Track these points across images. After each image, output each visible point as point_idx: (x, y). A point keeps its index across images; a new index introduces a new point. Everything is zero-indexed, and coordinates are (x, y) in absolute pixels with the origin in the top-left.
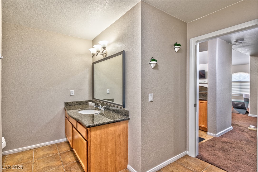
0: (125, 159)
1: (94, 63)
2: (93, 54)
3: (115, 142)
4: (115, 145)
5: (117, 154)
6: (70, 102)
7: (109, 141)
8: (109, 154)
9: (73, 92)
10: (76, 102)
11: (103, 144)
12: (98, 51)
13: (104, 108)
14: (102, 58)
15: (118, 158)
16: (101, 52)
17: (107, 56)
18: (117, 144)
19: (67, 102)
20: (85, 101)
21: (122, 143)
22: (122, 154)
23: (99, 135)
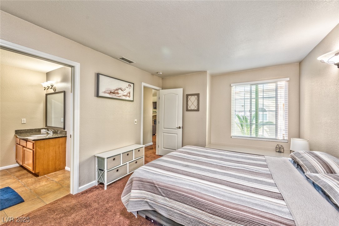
0: (63, 163)
1: (47, 95)
2: (45, 88)
3: (56, 152)
4: (56, 153)
5: (57, 159)
6: (22, 130)
7: (51, 151)
8: (50, 159)
9: (24, 120)
10: (28, 129)
11: (45, 152)
12: (48, 87)
13: (53, 132)
14: (53, 92)
15: (57, 162)
16: (50, 87)
17: (57, 91)
18: (57, 153)
19: (18, 130)
20: (38, 129)
21: (61, 152)
22: (61, 159)
23: (43, 146)
